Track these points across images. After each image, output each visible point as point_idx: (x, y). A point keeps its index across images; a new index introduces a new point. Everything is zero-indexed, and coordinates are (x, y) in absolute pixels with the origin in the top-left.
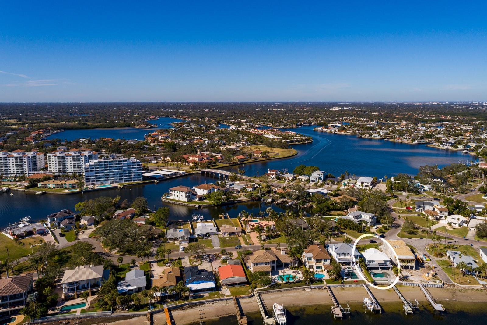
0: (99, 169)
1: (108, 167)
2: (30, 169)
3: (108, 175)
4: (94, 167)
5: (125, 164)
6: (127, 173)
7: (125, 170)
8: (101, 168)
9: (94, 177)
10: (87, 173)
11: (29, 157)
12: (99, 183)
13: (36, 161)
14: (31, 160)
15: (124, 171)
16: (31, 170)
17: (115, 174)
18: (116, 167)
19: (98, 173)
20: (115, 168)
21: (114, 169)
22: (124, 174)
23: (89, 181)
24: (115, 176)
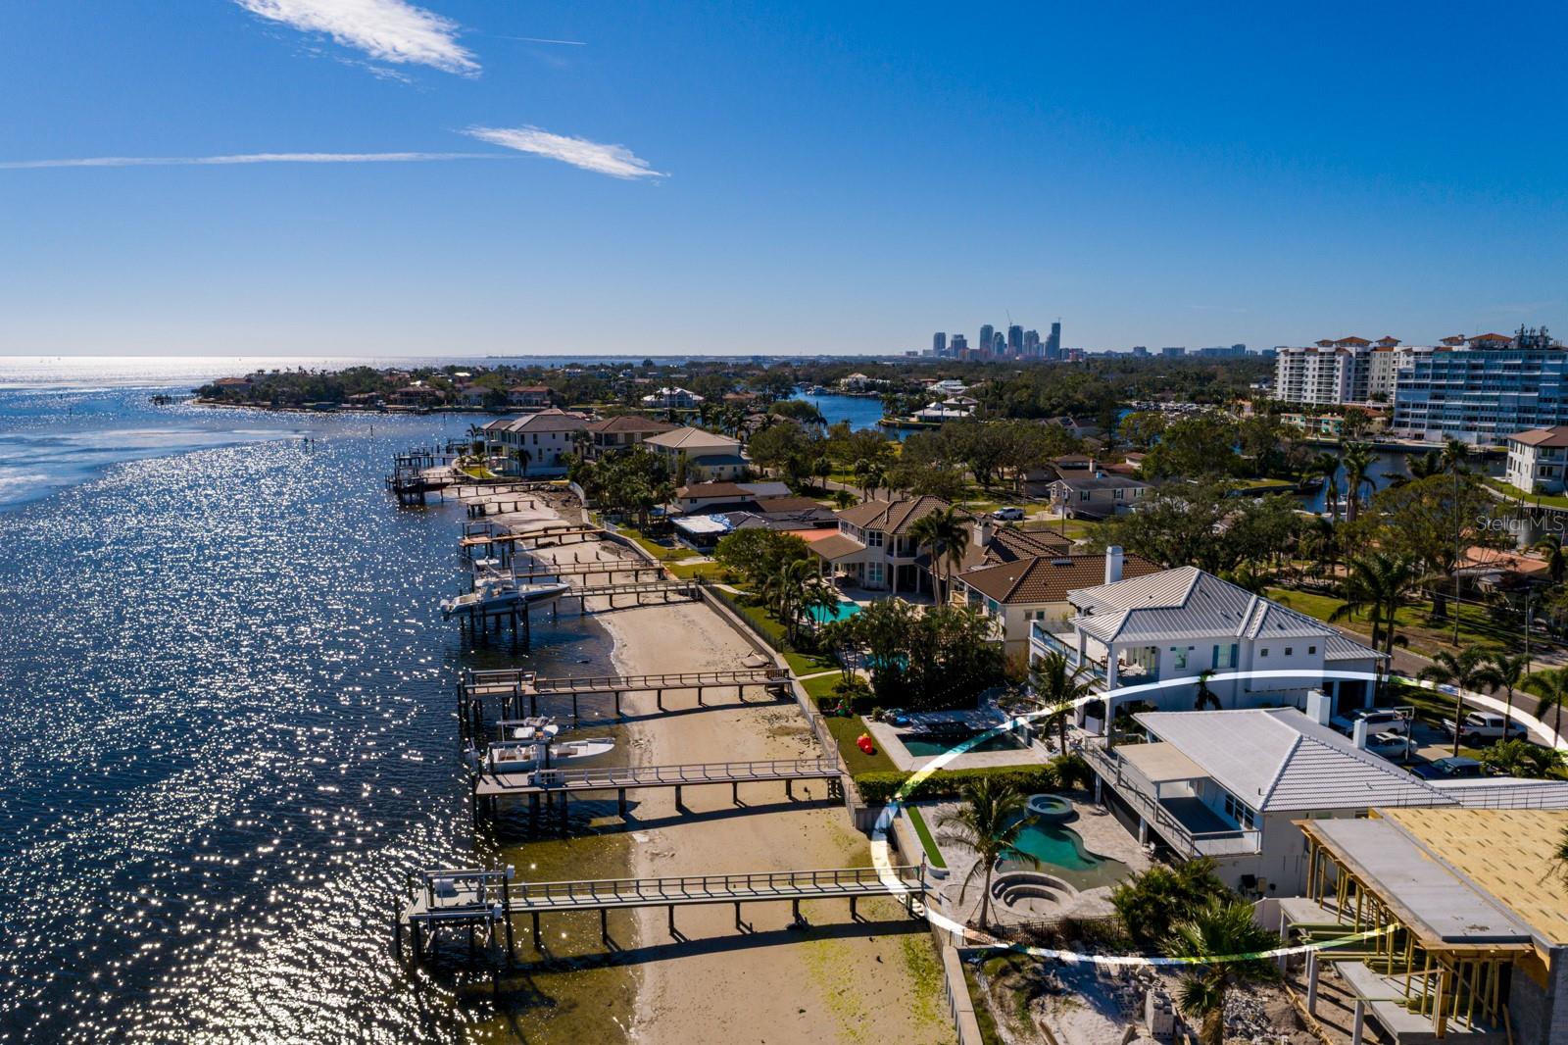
0: (1444, 382)
1: (1479, 377)
2: (1348, 393)
3: (1474, 408)
4: (1430, 371)
5: (1553, 368)
6: (1553, 411)
7: (1548, 395)
8: (1455, 377)
9: (1425, 411)
10: (1405, 391)
11: (1351, 355)
12: (1439, 433)
13: (1367, 369)
14: (1353, 367)
15: (1540, 400)
16: (1350, 396)
17: (1501, 409)
18: (1513, 378)
19: (1442, 397)
20: (1509, 384)
21: (1504, 389)
22: (1541, 411)
23: (1405, 425)
24: (1502, 415)
